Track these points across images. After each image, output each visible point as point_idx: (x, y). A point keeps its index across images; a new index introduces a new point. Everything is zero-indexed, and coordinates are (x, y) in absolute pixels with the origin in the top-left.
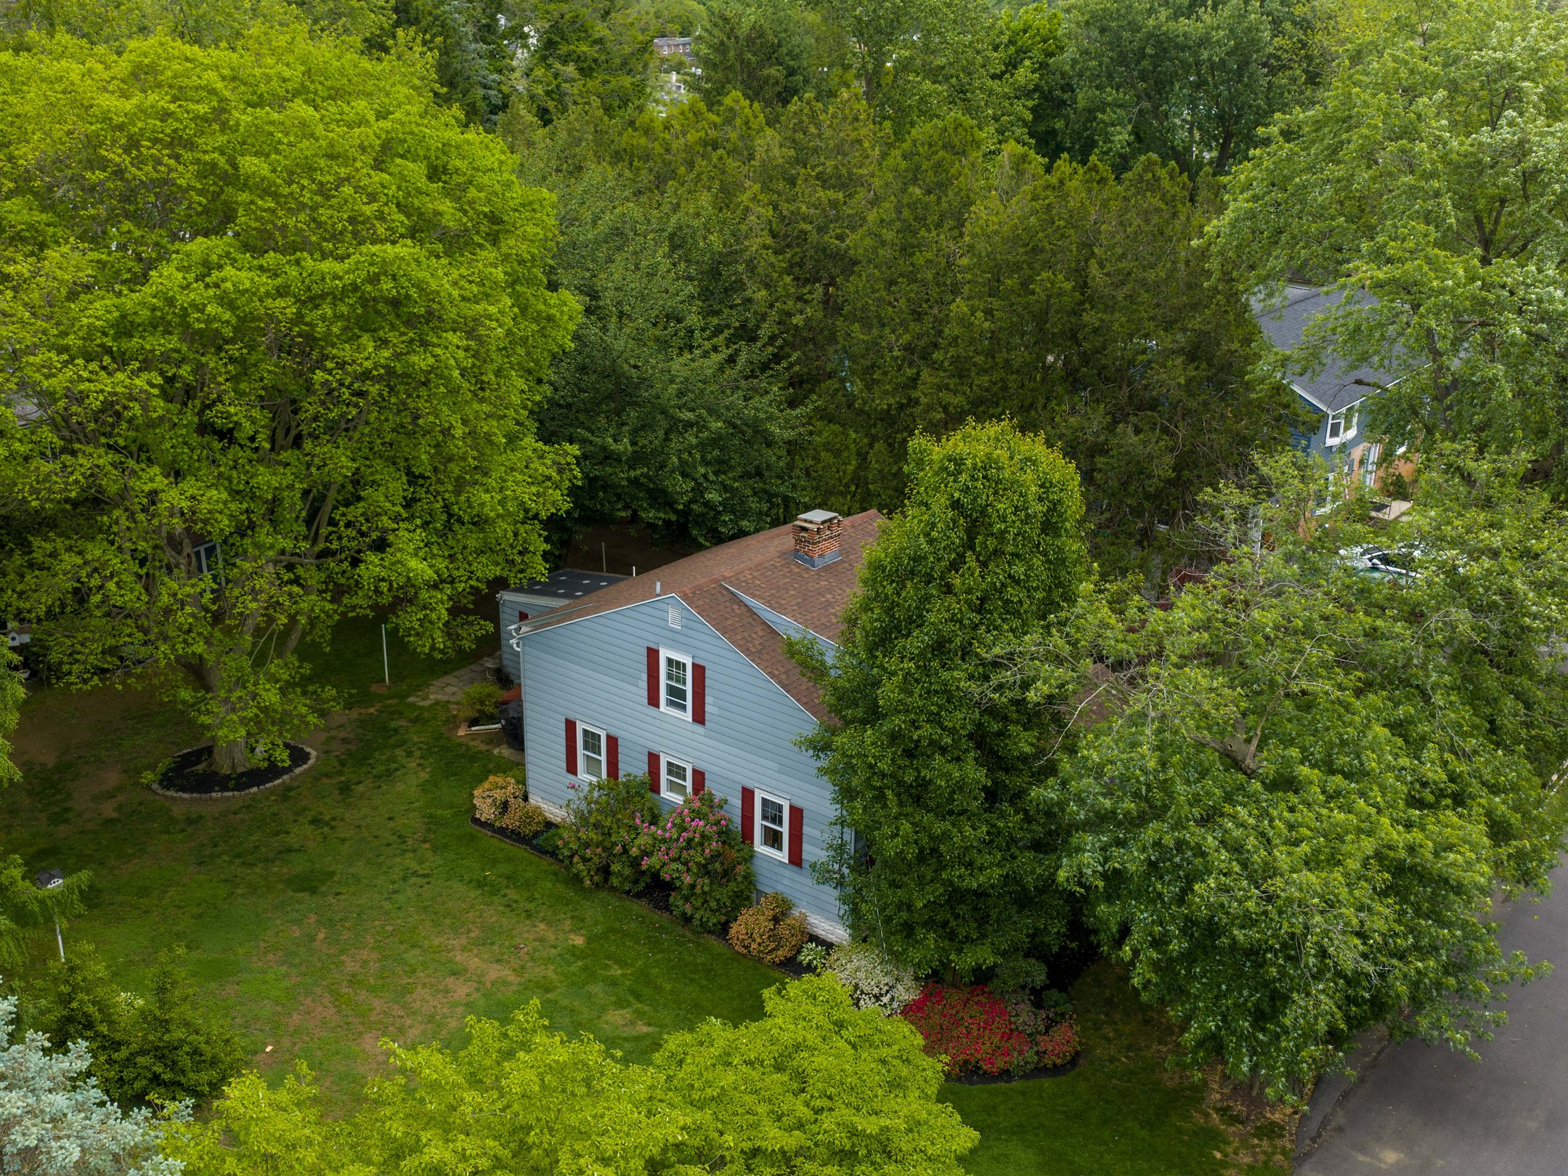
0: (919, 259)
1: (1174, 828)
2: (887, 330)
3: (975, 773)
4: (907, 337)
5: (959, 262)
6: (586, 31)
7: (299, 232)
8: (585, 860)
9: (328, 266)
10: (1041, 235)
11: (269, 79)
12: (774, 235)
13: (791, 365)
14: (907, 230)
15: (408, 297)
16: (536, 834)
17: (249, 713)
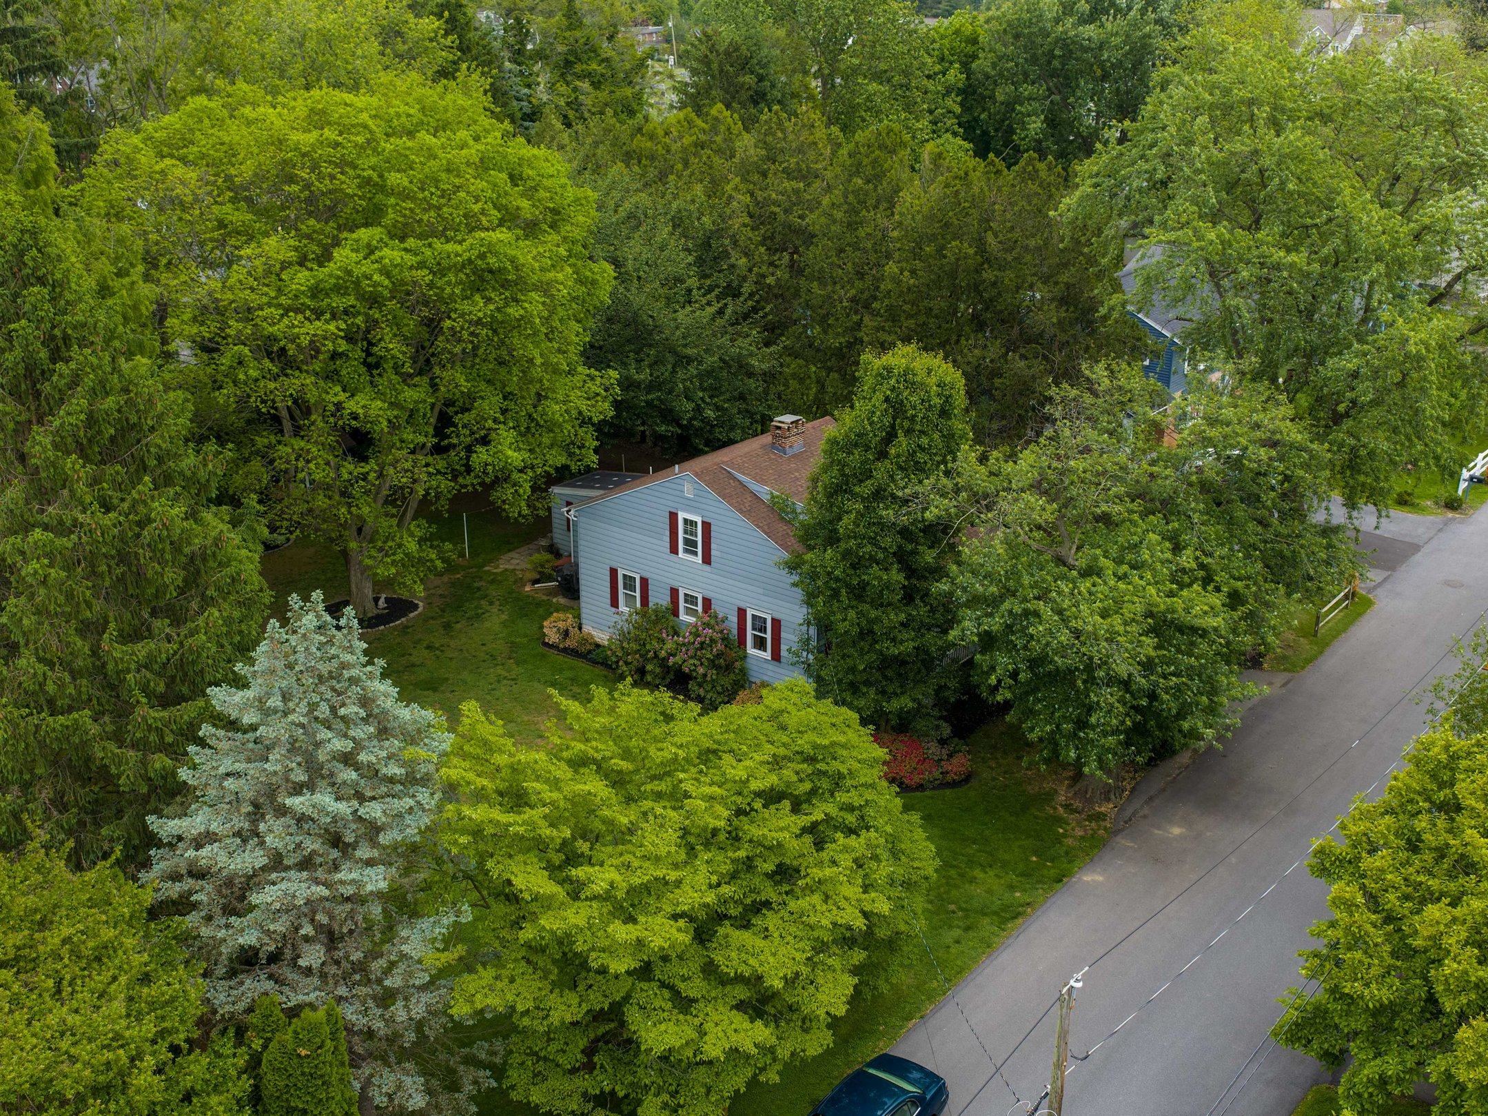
0: (862, 233)
1: (1021, 603)
2: (838, 287)
3: (896, 576)
4: (853, 292)
5: (891, 234)
6: (595, 51)
7: (430, 224)
8: (627, 663)
9: (450, 247)
10: (951, 214)
11: (398, 115)
12: (751, 216)
13: (766, 315)
14: (853, 211)
15: (505, 268)
16: (590, 652)
17: (397, 558)
